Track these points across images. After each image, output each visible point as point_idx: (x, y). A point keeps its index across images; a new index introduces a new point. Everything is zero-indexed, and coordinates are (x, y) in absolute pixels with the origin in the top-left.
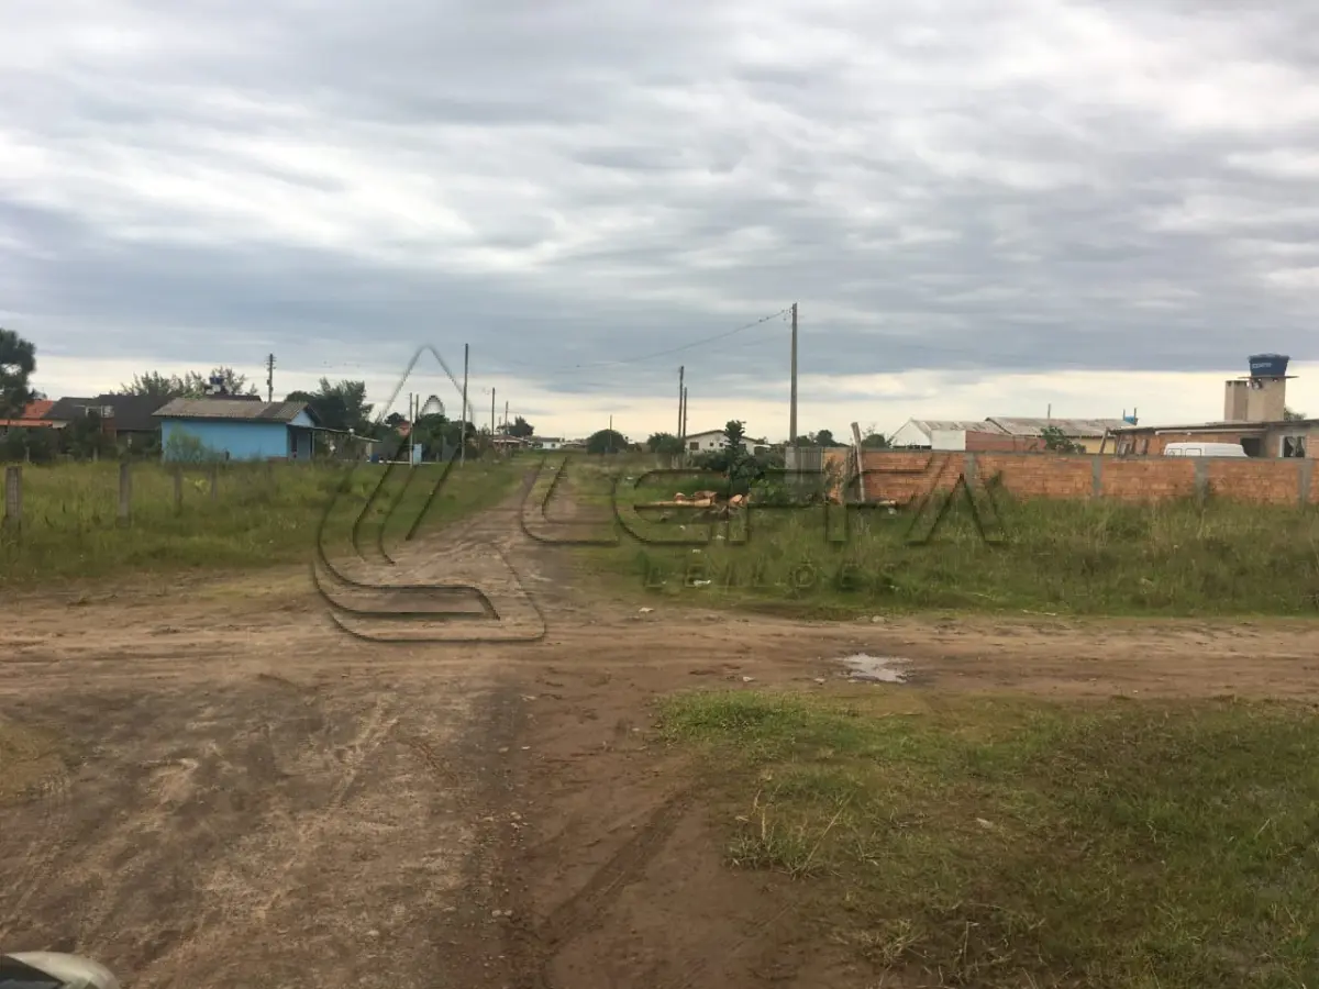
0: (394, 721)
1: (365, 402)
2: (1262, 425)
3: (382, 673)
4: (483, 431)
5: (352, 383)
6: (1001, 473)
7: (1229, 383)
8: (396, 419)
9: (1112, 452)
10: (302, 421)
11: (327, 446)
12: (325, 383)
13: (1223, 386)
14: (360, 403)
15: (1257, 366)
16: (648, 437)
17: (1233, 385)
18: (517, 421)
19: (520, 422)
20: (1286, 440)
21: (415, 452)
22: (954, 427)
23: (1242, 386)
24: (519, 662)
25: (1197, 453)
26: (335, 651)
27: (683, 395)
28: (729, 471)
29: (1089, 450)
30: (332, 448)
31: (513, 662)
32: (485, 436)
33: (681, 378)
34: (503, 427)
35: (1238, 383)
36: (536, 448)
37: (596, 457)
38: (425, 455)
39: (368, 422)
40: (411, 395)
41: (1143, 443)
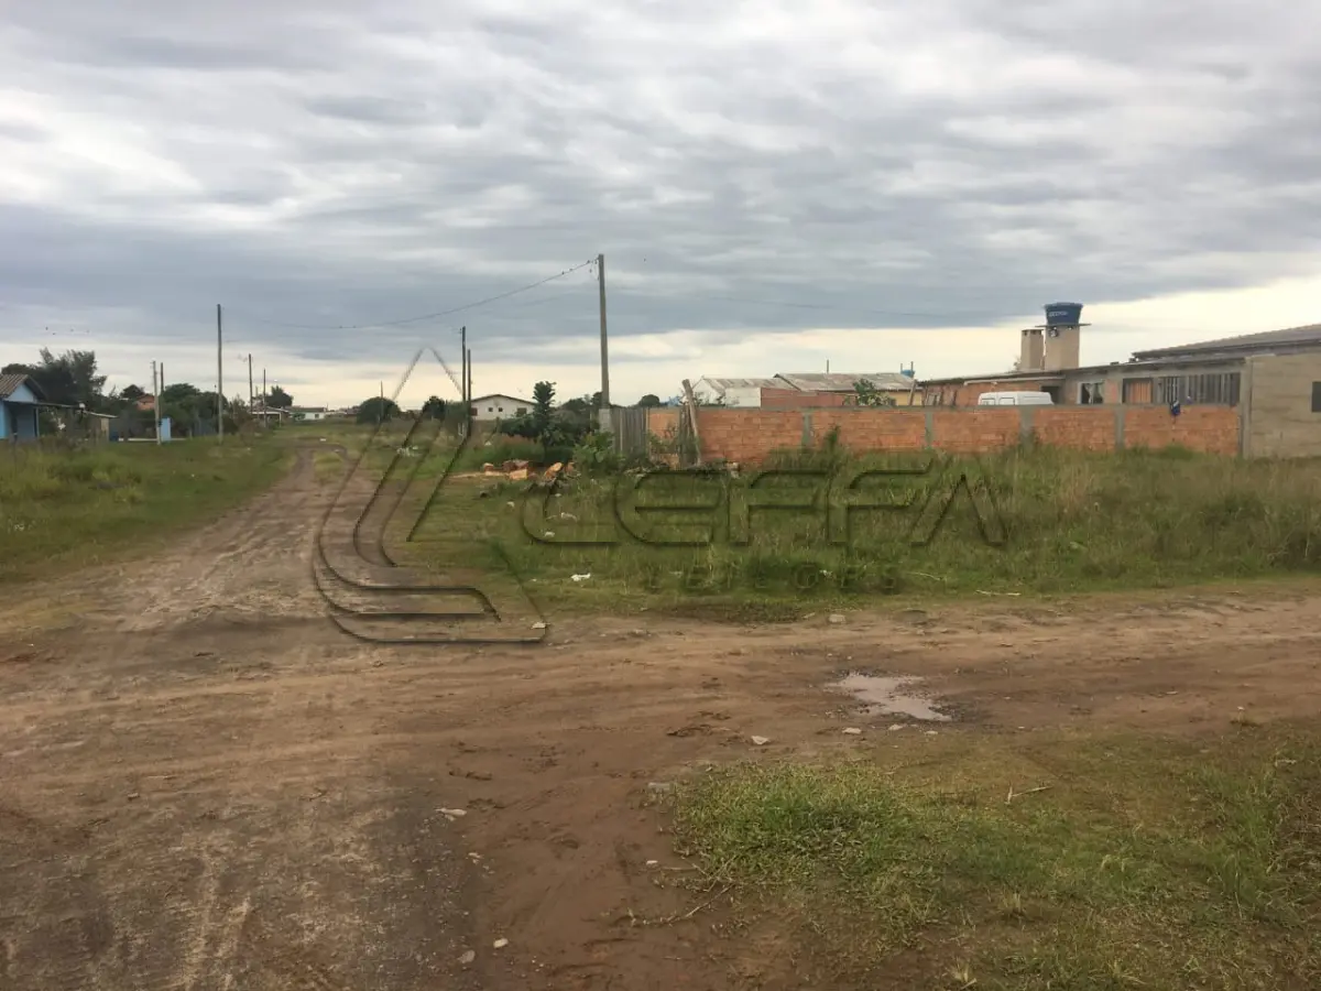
0: (244, 908)
1: (97, 374)
2: (1060, 373)
3: (197, 783)
4: (236, 403)
5: (80, 354)
6: (837, 428)
7: (1025, 332)
8: (133, 392)
9: (920, 403)
10: (22, 396)
11: (55, 424)
12: (46, 355)
13: (1019, 337)
14: (90, 376)
15: (1052, 314)
16: (423, 404)
17: (1029, 333)
18: (273, 390)
19: (278, 392)
20: (1083, 387)
21: (162, 427)
22: (745, 384)
23: (1037, 334)
24: (408, 737)
25: (1010, 402)
26: (107, 740)
27: (466, 359)
28: (540, 437)
29: (898, 403)
30: (62, 426)
31: (398, 737)
32: (237, 406)
33: (464, 340)
34: (259, 397)
35: (1034, 332)
36: (297, 419)
37: (369, 427)
38: (175, 430)
39: (101, 396)
40: (154, 363)
41: (952, 394)
